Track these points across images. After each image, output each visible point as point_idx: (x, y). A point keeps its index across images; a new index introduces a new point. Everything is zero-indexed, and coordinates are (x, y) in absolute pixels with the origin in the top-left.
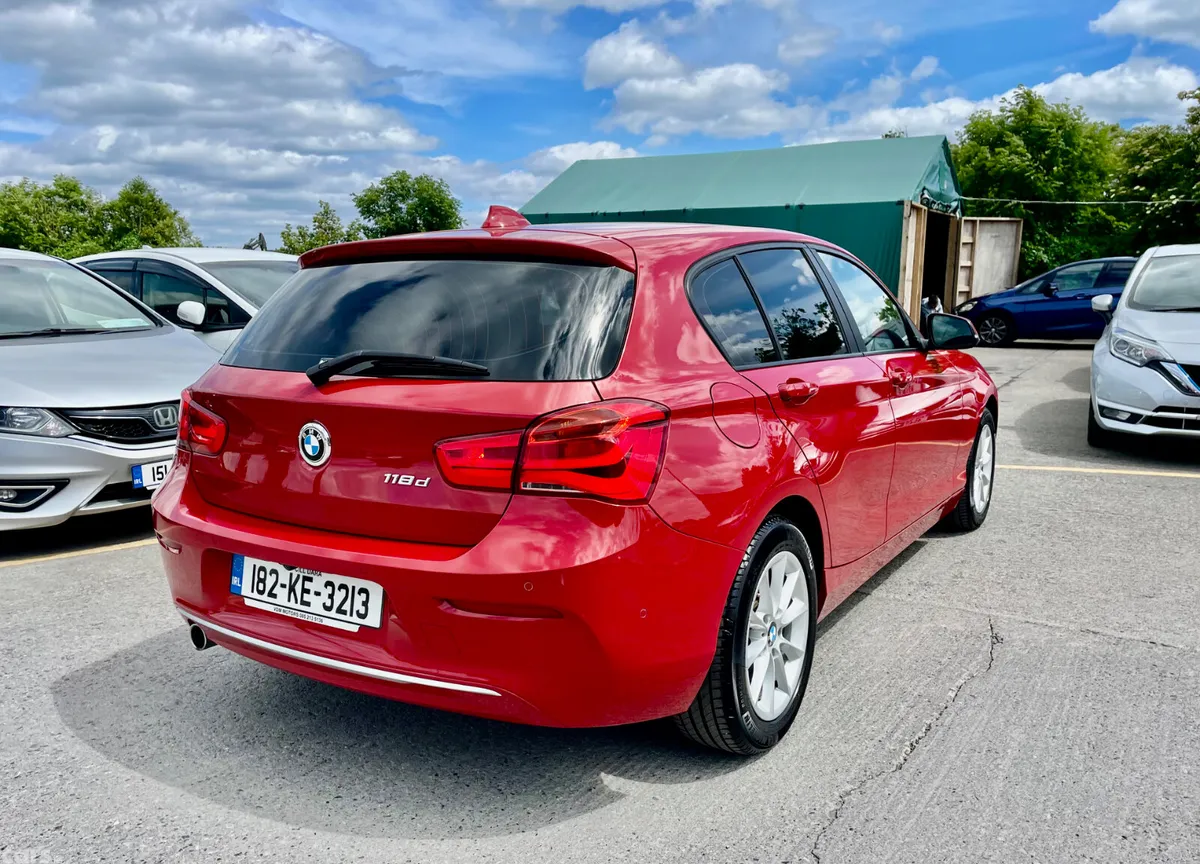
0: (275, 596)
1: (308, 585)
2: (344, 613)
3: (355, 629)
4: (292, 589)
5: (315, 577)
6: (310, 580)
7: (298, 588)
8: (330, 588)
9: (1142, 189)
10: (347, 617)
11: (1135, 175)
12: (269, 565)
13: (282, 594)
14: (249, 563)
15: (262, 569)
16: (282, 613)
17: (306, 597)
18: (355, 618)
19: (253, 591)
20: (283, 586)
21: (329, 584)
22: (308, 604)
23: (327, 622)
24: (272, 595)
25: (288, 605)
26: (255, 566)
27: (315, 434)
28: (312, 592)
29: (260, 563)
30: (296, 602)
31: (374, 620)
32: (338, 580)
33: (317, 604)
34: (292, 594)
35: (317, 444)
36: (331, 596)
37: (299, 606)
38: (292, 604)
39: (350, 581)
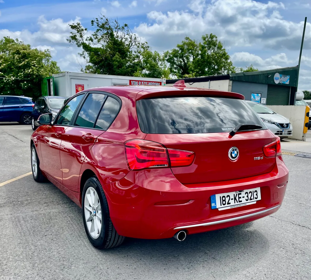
0: (230, 203)
1: (240, 196)
3: (255, 203)
4: (235, 199)
5: (242, 193)
6: (241, 194)
7: (237, 198)
8: (247, 194)
12: (226, 194)
13: (232, 202)
15: (224, 197)
16: (233, 208)
17: (240, 200)
18: (255, 200)
19: (221, 205)
20: (232, 199)
21: (246, 193)
22: (241, 201)
23: (247, 204)
24: (228, 203)
25: (235, 204)
26: (220, 197)
28: (242, 197)
29: (222, 195)
30: (237, 202)
33: (244, 200)
34: (236, 201)
35: (236, 153)
36: (247, 196)
37: (239, 203)
38: (236, 203)
39: (252, 190)
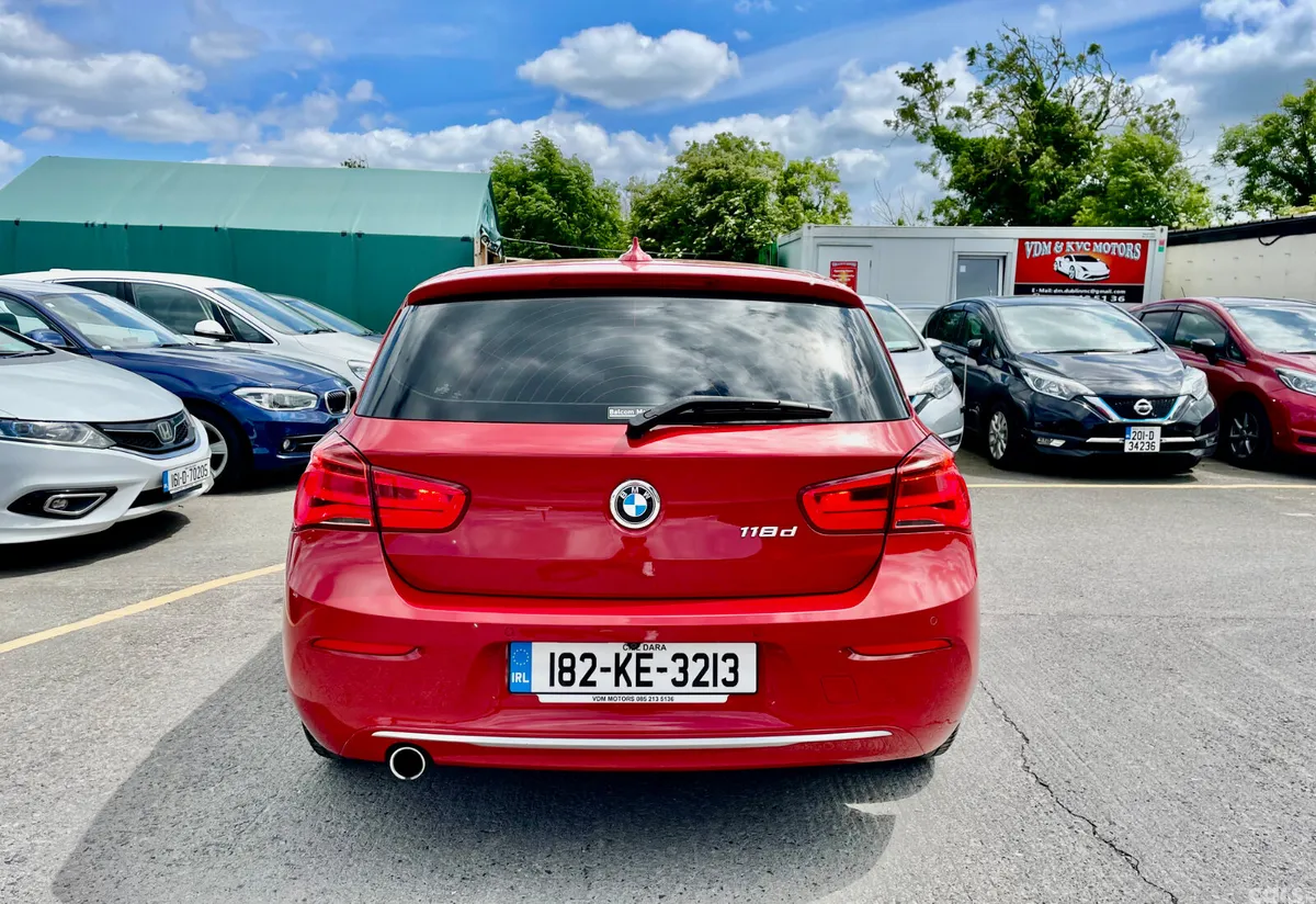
0: (593, 684)
1: (644, 663)
2: (706, 684)
3: (723, 699)
5: (656, 653)
6: (650, 656)
7: (631, 669)
8: (680, 662)
9: (653, 241)
10: (710, 689)
11: (645, 227)
12: (577, 649)
14: (541, 653)
16: (607, 701)
17: (644, 677)
18: (721, 688)
19: (552, 684)
22: (649, 684)
23: (678, 699)
25: (616, 690)
26: (552, 655)
27: (642, 492)
29: (559, 648)
30: (629, 684)
31: (748, 683)
32: (690, 649)
33: (662, 683)
34: (622, 677)
35: (645, 503)
36: (684, 670)
39: (709, 649)
